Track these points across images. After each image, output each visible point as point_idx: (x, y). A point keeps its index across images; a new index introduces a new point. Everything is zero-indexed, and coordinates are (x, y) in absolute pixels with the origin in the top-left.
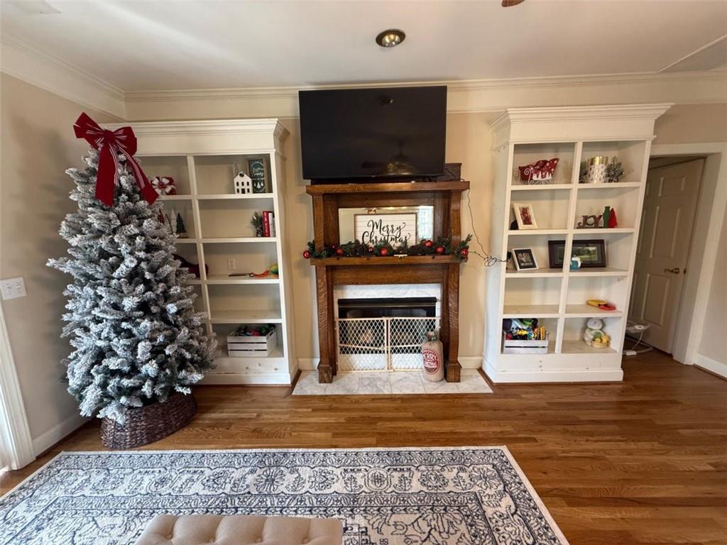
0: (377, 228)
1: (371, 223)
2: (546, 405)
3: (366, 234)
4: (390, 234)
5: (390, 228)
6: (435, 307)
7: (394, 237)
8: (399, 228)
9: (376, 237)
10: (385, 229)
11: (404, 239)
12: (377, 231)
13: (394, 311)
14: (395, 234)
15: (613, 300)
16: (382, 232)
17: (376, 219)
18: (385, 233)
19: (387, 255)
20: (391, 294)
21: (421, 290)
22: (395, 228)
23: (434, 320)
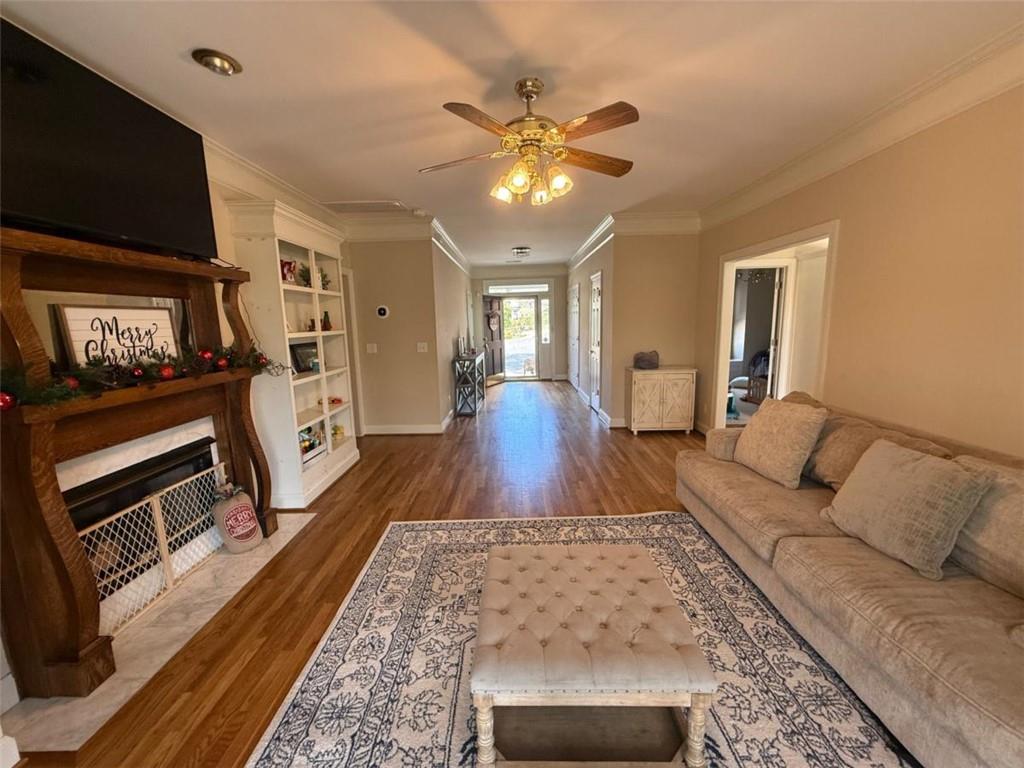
0: (111, 333)
1: (97, 324)
2: (358, 494)
3: (92, 345)
4: (137, 343)
5: (135, 334)
6: (210, 452)
7: (143, 349)
8: (148, 333)
9: (113, 351)
10: (127, 335)
11: (160, 351)
12: (112, 340)
13: (150, 483)
14: (144, 343)
15: (338, 395)
16: (122, 341)
17: (107, 315)
18: (128, 343)
19: (175, 378)
20: (149, 451)
21: (190, 431)
22: (142, 333)
23: (213, 472)
